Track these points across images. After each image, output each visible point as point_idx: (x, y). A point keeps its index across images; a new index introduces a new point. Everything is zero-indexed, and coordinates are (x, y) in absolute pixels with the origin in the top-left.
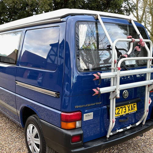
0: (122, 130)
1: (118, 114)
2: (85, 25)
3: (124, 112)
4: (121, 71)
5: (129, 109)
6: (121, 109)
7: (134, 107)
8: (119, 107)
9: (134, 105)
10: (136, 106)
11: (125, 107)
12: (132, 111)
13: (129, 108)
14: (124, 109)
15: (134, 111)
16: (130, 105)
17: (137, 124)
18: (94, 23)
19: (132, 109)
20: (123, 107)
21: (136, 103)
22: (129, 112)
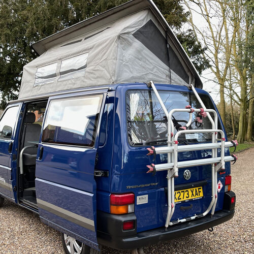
0: (184, 220)
1: (179, 199)
2: (136, 94)
3: (187, 197)
4: (179, 145)
5: (193, 194)
6: (182, 194)
7: (199, 192)
8: (180, 191)
9: (199, 189)
10: (201, 190)
11: (187, 191)
12: (197, 196)
13: (192, 192)
14: (186, 193)
15: (199, 196)
16: (194, 189)
17: (205, 214)
18: (147, 91)
19: (196, 194)
20: (185, 190)
21: (201, 187)
22: (193, 197)
